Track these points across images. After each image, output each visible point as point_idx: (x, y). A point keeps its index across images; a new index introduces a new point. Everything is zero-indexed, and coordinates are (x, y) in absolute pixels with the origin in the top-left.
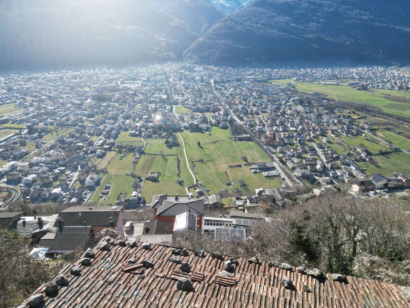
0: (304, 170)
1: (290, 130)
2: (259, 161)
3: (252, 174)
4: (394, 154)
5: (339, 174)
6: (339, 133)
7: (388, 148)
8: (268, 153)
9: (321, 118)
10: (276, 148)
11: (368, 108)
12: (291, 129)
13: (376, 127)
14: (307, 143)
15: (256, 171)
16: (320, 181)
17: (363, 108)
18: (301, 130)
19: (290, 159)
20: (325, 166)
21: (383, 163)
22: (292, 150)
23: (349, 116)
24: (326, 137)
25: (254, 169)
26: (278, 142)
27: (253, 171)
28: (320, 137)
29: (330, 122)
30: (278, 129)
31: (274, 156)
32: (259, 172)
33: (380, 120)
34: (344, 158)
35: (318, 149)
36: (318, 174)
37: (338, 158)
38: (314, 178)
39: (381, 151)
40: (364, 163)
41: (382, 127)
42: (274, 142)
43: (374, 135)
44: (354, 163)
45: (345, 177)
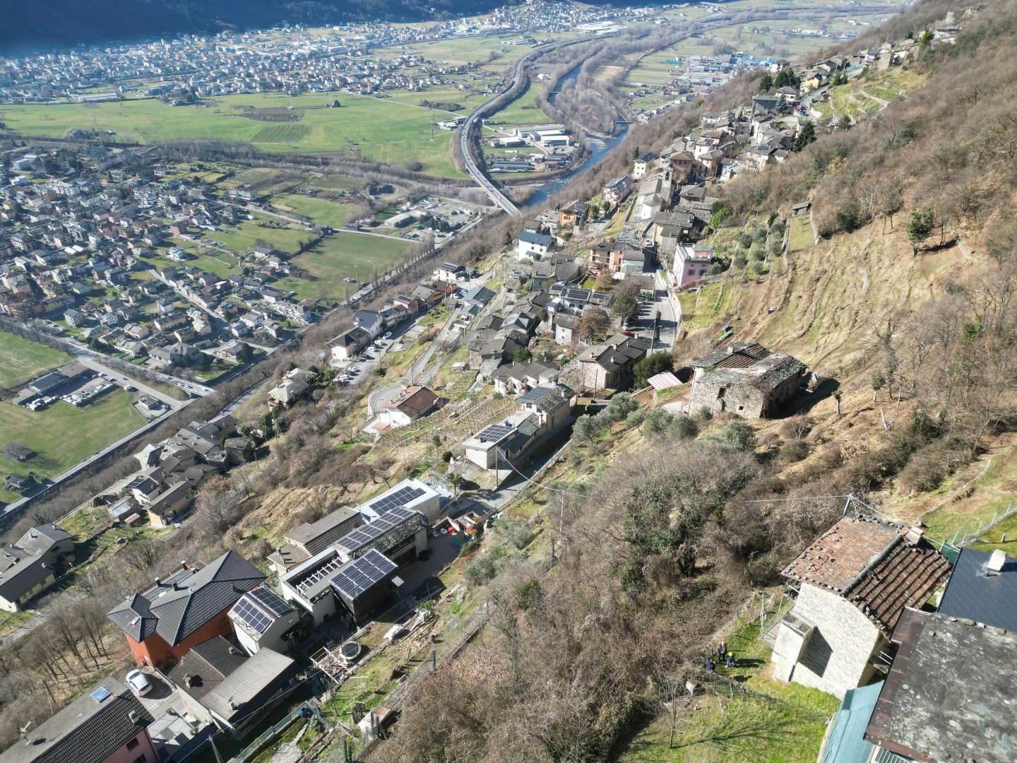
0: (170, 348)
1: (71, 257)
2: (33, 373)
3: (37, 416)
4: (325, 242)
5: (250, 324)
6: (198, 227)
7: (310, 232)
8: (47, 341)
9: (133, 200)
10: (62, 318)
11: (227, 150)
12: (69, 250)
13: (266, 193)
14: (134, 276)
15: (42, 402)
16: (221, 357)
17: (215, 152)
18: (99, 246)
19: (119, 333)
20: (211, 319)
21: (318, 268)
22: (108, 308)
23: (197, 179)
24: (174, 245)
25: (30, 400)
26: (53, 300)
27: (33, 406)
28: (160, 251)
29: (159, 205)
30: (33, 263)
31: (68, 340)
32: (52, 402)
33: (265, 174)
34: (242, 285)
35: (171, 283)
36: (208, 342)
37: (227, 289)
38: (205, 354)
39: (301, 244)
40: (284, 280)
41: (276, 188)
42: (46, 303)
43: (271, 211)
44: (266, 288)
45: (266, 327)
